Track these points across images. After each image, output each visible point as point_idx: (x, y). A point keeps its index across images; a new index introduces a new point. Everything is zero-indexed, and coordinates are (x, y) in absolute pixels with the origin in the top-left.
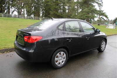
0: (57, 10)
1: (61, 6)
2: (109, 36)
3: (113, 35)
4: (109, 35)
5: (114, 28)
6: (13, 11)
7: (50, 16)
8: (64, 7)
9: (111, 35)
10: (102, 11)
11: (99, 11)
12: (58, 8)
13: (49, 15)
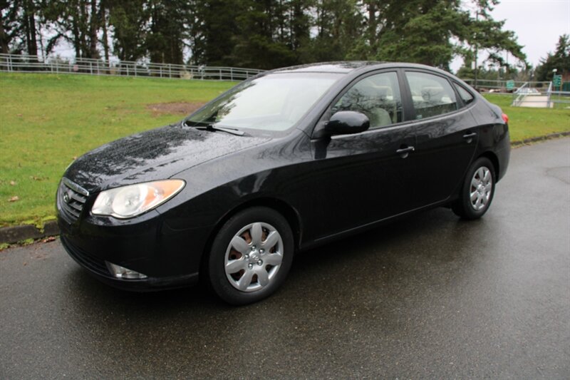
0: (264, 28)
1: (286, 9)
2: (539, 139)
3: (557, 136)
4: (538, 135)
5: (552, 105)
6: (53, 42)
7: (232, 57)
8: (298, 14)
9: (546, 138)
10: (499, 25)
11: (479, 25)
12: (271, 16)
13: (228, 53)
